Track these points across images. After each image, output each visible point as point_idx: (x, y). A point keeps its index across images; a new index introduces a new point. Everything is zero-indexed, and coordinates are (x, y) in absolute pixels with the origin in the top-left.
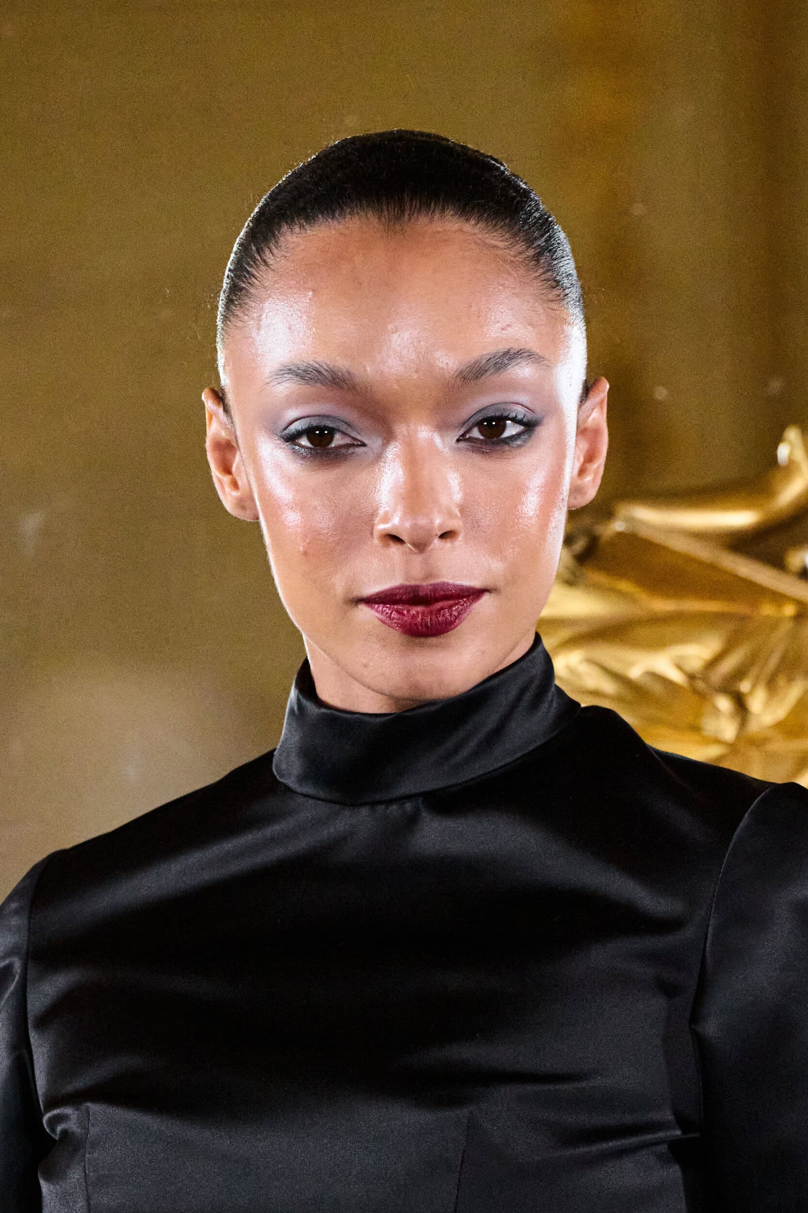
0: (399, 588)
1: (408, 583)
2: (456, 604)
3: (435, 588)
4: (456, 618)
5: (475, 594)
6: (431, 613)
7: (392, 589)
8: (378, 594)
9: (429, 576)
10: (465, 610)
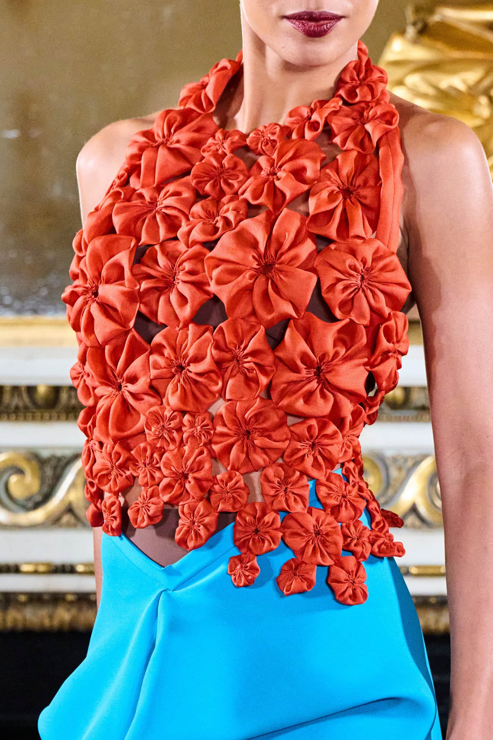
0: (304, 12)
1: (308, 11)
2: (329, 23)
3: (321, 14)
4: (329, 29)
5: (338, 18)
6: (318, 26)
7: (300, 13)
8: (294, 14)
9: (318, 8)
10: (333, 25)
